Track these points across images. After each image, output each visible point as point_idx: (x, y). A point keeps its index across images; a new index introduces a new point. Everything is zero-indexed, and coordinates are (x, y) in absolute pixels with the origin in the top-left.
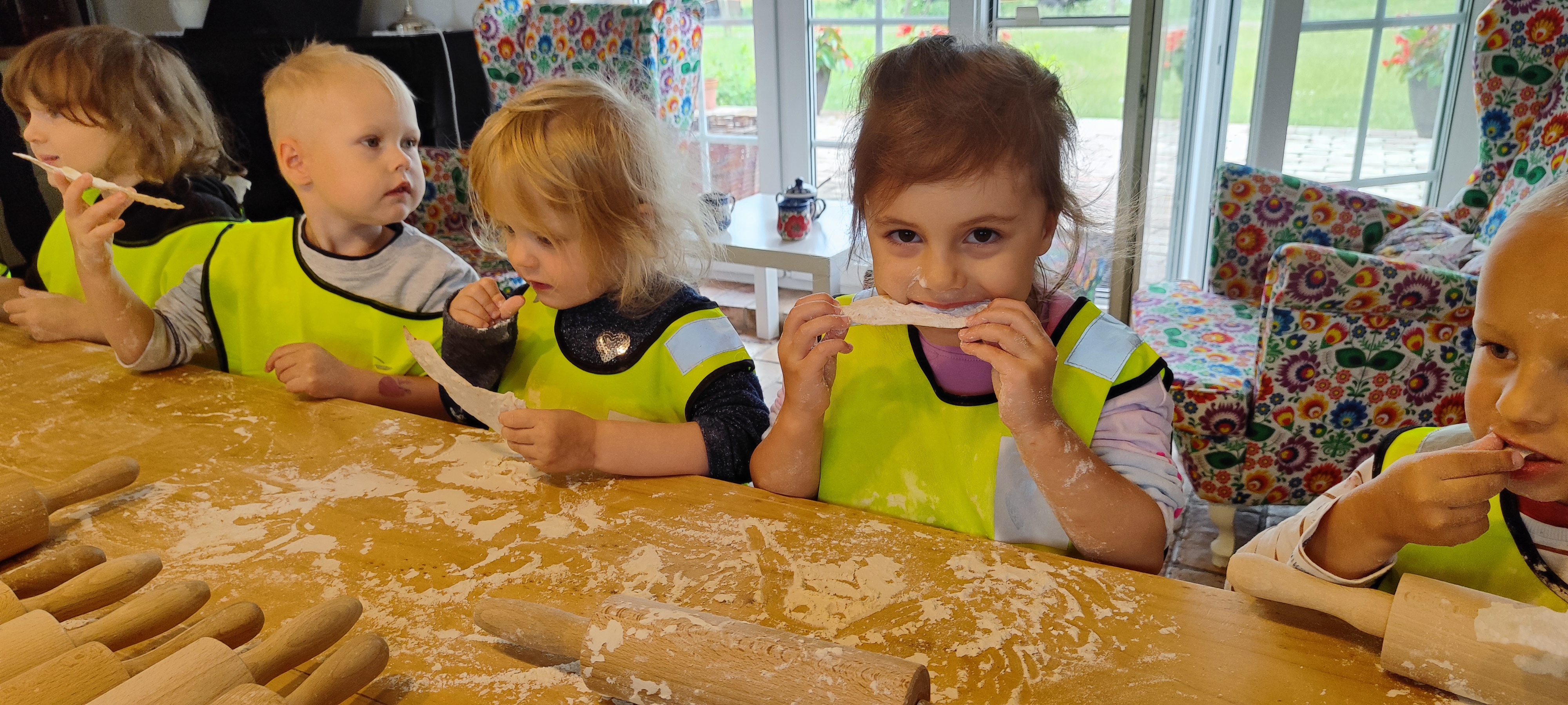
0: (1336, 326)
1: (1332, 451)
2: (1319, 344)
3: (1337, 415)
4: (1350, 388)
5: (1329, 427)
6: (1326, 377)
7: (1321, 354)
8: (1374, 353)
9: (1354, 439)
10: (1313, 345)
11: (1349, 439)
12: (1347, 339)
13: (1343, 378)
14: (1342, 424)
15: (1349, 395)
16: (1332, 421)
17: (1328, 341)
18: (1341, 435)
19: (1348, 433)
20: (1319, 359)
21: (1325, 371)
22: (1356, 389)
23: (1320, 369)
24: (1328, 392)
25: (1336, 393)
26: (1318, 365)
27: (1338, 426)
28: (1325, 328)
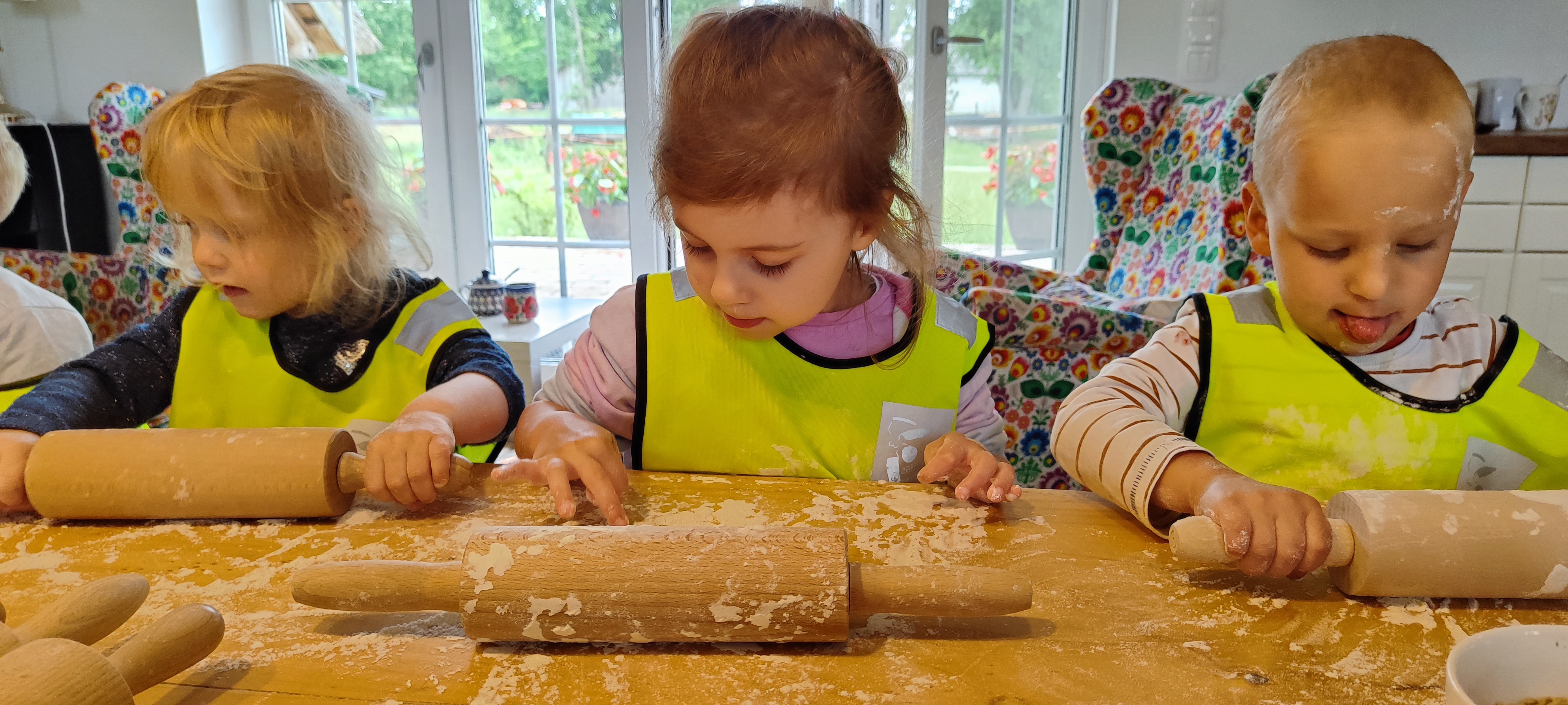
0: (1019, 361)
1: (1024, 478)
2: (1006, 377)
3: (1026, 442)
4: (1034, 417)
5: (1021, 455)
6: (1014, 408)
7: (1008, 387)
8: (1051, 383)
9: (1041, 465)
10: (1001, 378)
11: (1037, 465)
12: (1029, 372)
13: (1028, 408)
14: (1030, 451)
15: (1034, 423)
16: (1023, 449)
17: (1014, 375)
18: (1031, 462)
19: (1036, 459)
20: (1008, 392)
21: (1013, 403)
22: (1039, 418)
23: (1009, 401)
24: (1016, 422)
25: (1023, 423)
26: (1007, 397)
27: (1027, 454)
28: (1010, 363)
